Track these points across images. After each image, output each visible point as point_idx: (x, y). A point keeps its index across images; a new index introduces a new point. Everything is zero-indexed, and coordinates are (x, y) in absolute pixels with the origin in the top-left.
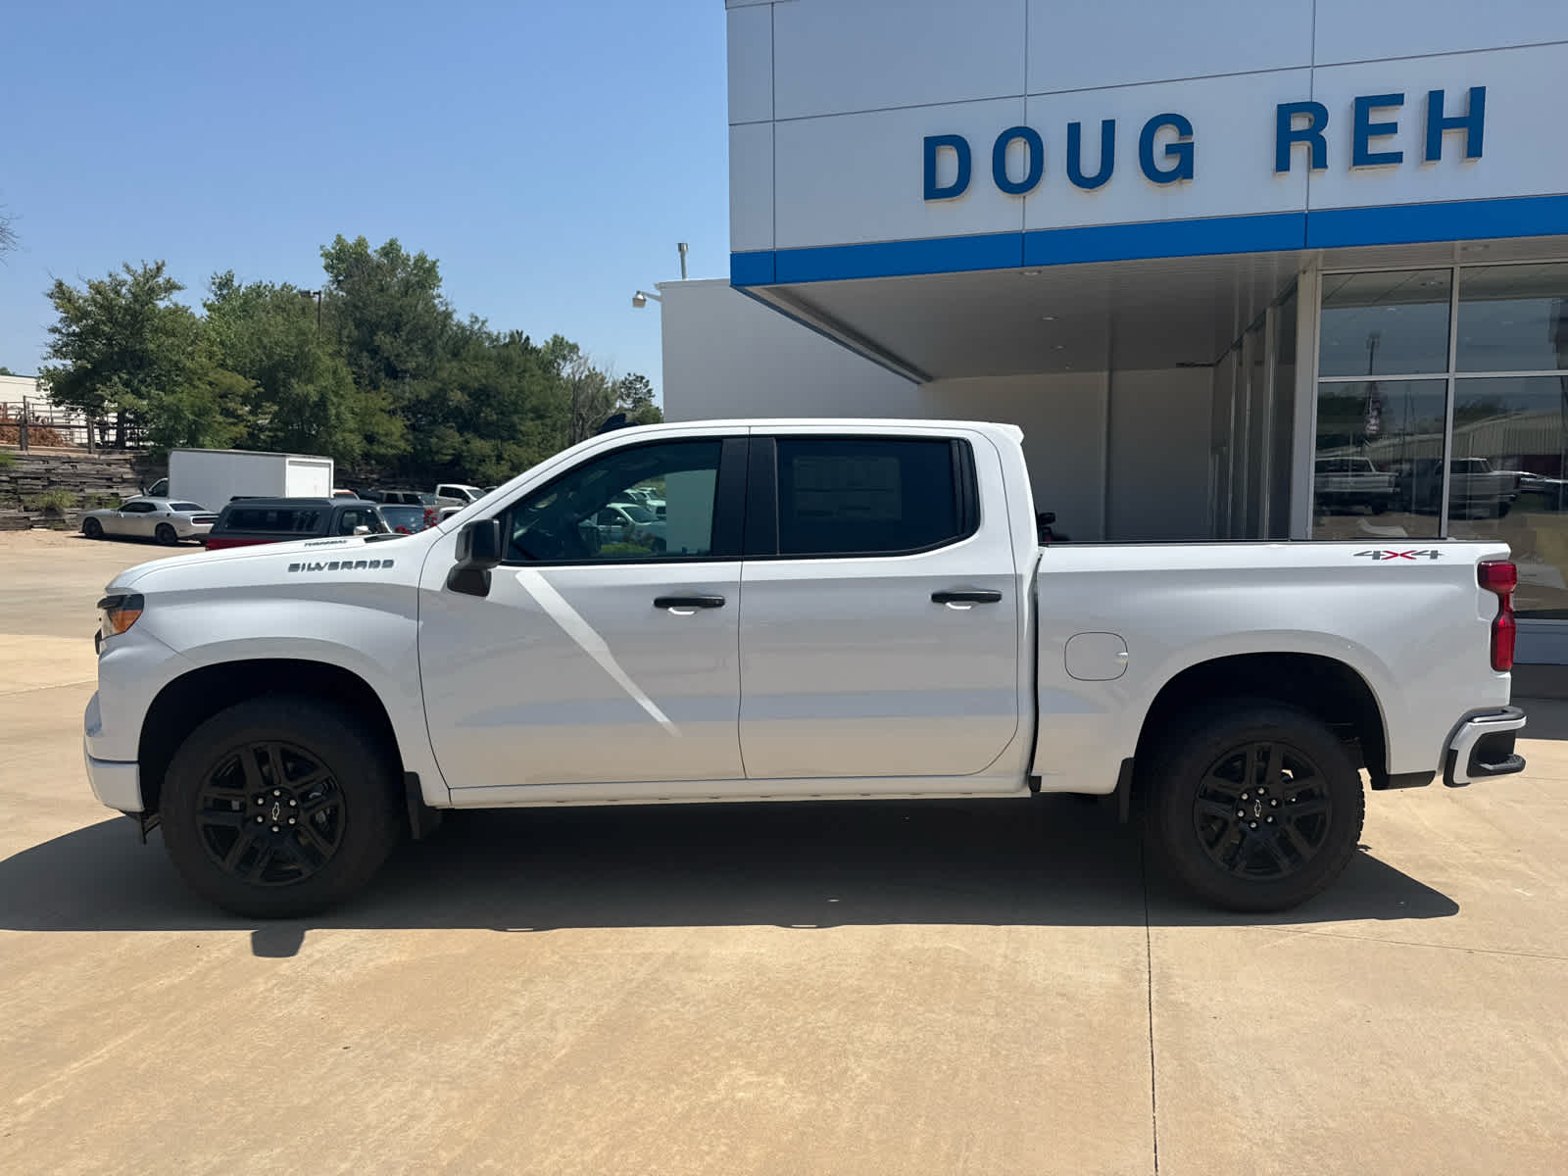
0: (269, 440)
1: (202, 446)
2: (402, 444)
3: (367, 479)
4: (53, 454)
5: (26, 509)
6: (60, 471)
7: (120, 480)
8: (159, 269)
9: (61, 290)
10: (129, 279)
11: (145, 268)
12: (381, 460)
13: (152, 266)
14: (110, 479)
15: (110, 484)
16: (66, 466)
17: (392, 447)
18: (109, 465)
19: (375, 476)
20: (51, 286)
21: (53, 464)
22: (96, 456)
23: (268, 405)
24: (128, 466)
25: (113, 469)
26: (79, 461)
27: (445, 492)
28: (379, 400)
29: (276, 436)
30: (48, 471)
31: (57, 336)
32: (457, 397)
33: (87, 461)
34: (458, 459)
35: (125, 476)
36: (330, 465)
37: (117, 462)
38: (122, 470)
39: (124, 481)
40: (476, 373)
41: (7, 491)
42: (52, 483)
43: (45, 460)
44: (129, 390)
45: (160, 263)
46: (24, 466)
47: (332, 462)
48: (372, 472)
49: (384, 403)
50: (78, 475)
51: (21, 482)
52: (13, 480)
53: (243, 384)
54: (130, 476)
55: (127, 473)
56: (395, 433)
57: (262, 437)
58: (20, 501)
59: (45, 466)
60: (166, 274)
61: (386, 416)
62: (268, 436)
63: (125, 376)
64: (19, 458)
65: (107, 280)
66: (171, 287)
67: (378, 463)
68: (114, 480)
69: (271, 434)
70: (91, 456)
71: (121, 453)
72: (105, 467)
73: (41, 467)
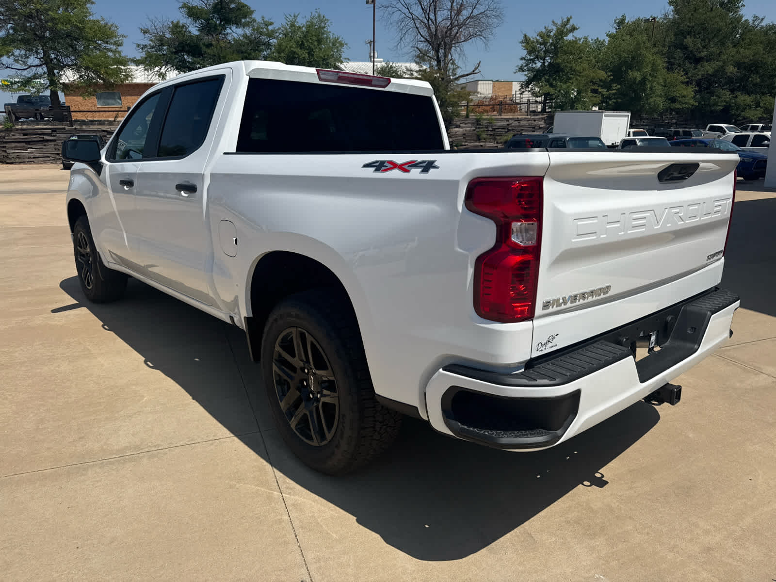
0: (613, 104)
1: (577, 109)
2: (692, 102)
3: (668, 123)
4: (511, 117)
5: (497, 143)
6: (513, 125)
7: (538, 128)
8: (568, 20)
9: (526, 38)
10: (555, 28)
11: (563, 21)
12: (678, 111)
13: (565, 20)
14: (534, 128)
15: (534, 130)
16: (516, 122)
17: (686, 103)
18: (535, 121)
19: (674, 121)
20: (521, 38)
21: (511, 122)
22: (529, 117)
23: (614, 85)
24: (543, 121)
25: (537, 123)
26: (521, 120)
27: (712, 129)
28: (678, 76)
29: (617, 101)
30: (508, 125)
31: (524, 61)
32: (731, 69)
33: (525, 119)
34: (727, 109)
35: (541, 126)
36: (629, 115)
37: (539, 119)
38: (539, 123)
39: (540, 128)
40: (746, 54)
41: (491, 135)
42: (509, 130)
43: (507, 120)
44: (548, 84)
45: (569, 17)
46: (499, 123)
47: (630, 114)
48: (672, 119)
49: (682, 78)
50: (521, 126)
51: (497, 130)
52: (494, 130)
53: (602, 74)
54: (542, 126)
55: (542, 124)
56: (688, 95)
57: (610, 102)
58: (495, 139)
59: (508, 123)
60: (571, 22)
61: (684, 86)
62: (613, 102)
63: (547, 77)
64: (497, 120)
65: (544, 31)
66: (574, 29)
67: (677, 113)
68: (536, 128)
69: (615, 101)
70: (527, 117)
71: (542, 115)
72: (533, 122)
73: (504, 123)
